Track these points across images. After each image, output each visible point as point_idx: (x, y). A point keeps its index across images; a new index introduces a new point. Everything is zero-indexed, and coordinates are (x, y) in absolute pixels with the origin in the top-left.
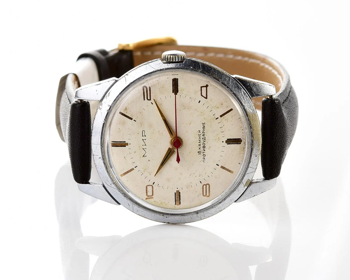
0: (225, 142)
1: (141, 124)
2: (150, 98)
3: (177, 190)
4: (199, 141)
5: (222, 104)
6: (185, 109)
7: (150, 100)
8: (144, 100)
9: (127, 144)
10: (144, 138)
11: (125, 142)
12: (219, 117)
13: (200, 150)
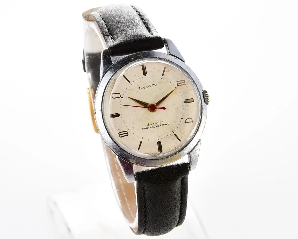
0: (158, 140)
1: (161, 83)
2: (179, 86)
3: (121, 114)
4: (156, 123)
5: (183, 134)
6: (176, 110)
7: (177, 86)
8: (177, 82)
9: (145, 75)
10: (152, 86)
11: (147, 74)
12: (174, 134)
13: (150, 125)
